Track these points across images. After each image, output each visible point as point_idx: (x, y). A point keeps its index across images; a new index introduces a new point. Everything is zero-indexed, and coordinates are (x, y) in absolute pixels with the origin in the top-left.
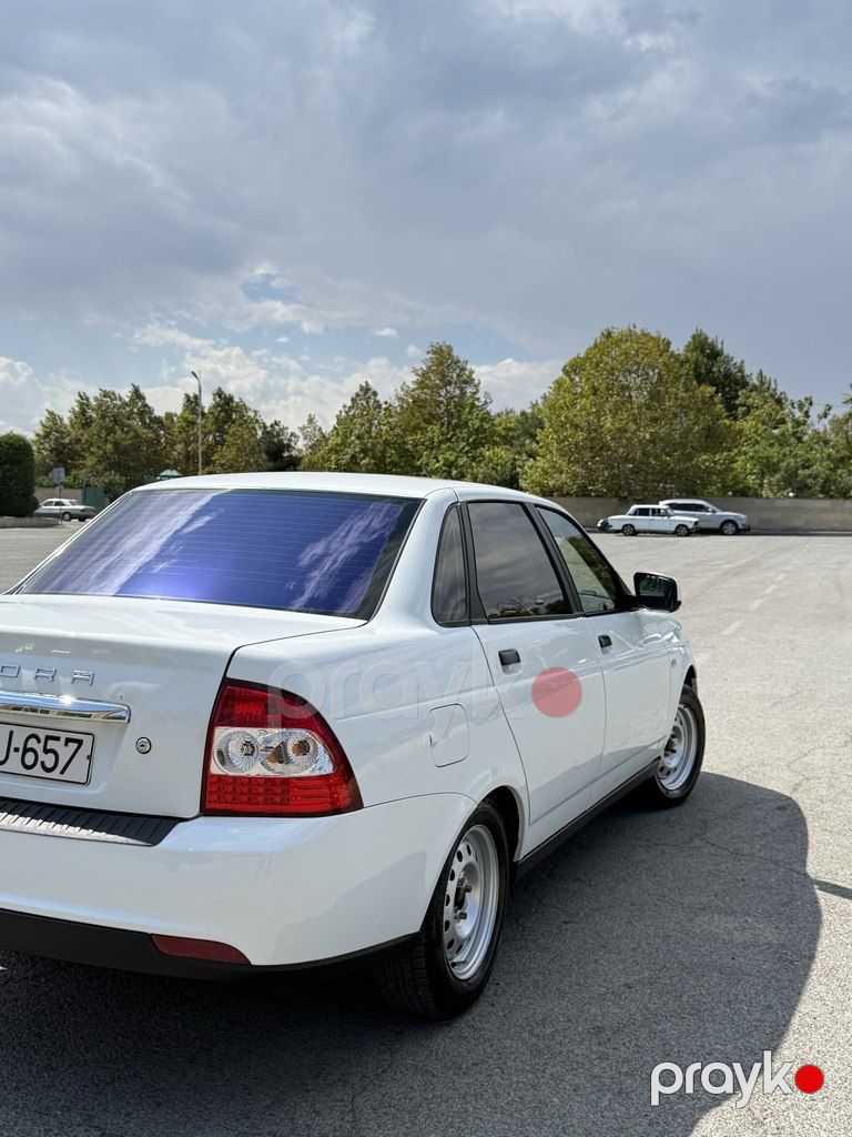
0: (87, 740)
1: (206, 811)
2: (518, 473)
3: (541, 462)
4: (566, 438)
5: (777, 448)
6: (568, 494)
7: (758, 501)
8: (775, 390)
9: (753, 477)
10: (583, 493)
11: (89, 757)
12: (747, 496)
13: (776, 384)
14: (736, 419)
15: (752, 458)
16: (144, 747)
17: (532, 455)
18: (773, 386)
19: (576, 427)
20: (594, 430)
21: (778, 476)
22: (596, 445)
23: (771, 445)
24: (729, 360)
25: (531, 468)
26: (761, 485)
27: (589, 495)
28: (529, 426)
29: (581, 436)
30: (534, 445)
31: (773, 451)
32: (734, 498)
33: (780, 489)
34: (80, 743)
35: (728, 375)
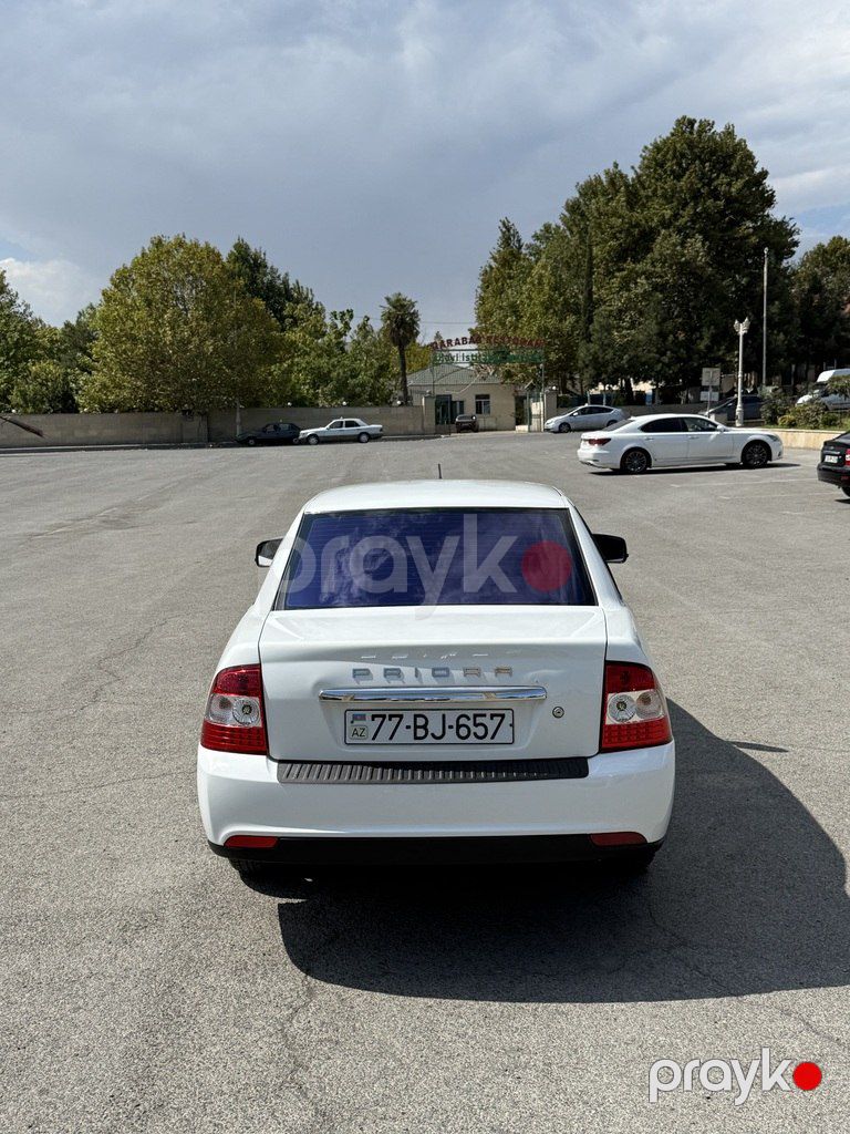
0: (508, 714)
1: (603, 750)
2: (72, 389)
3: (99, 378)
4: (125, 352)
5: (325, 359)
6: (131, 410)
7: (315, 410)
8: (311, 301)
9: (307, 387)
10: (147, 408)
11: (512, 725)
12: (306, 406)
13: (313, 295)
14: (283, 330)
15: (305, 369)
16: (558, 713)
17: (85, 369)
18: (310, 296)
19: (133, 339)
20: (154, 343)
21: (330, 386)
22: (156, 358)
23: (320, 356)
24: (273, 271)
25: (86, 382)
26: (316, 396)
27: (152, 410)
28: (78, 337)
29: (141, 349)
30: (87, 359)
31: (323, 362)
32: (294, 409)
33: (333, 398)
34: (503, 716)
35: (271, 286)
